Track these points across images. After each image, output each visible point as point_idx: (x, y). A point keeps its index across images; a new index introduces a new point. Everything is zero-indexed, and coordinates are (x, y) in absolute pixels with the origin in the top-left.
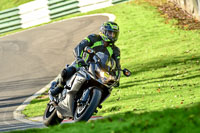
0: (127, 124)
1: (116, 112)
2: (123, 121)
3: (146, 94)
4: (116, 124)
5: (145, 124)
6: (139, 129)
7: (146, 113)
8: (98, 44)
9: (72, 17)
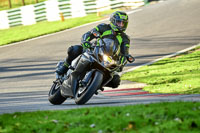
8: (107, 33)
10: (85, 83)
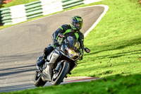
0: (117, 83)
1: (109, 75)
2: (115, 81)
3: (131, 62)
4: (109, 84)
5: (130, 83)
6: (126, 87)
7: (131, 76)
8: (68, 31)
9: (78, 8)
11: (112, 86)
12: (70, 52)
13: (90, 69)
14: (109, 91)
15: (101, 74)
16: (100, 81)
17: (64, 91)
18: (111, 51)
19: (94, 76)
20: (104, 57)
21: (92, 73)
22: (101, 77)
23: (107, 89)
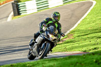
10: (42, 49)
11: (99, 58)
12: (51, 36)
13: (83, 46)
14: (96, 62)
15: (90, 50)
16: (90, 54)
17: (64, 62)
18: (98, 33)
19: (85, 51)
20: (93, 38)
21: (84, 49)
22: (91, 52)
23: (95, 60)
